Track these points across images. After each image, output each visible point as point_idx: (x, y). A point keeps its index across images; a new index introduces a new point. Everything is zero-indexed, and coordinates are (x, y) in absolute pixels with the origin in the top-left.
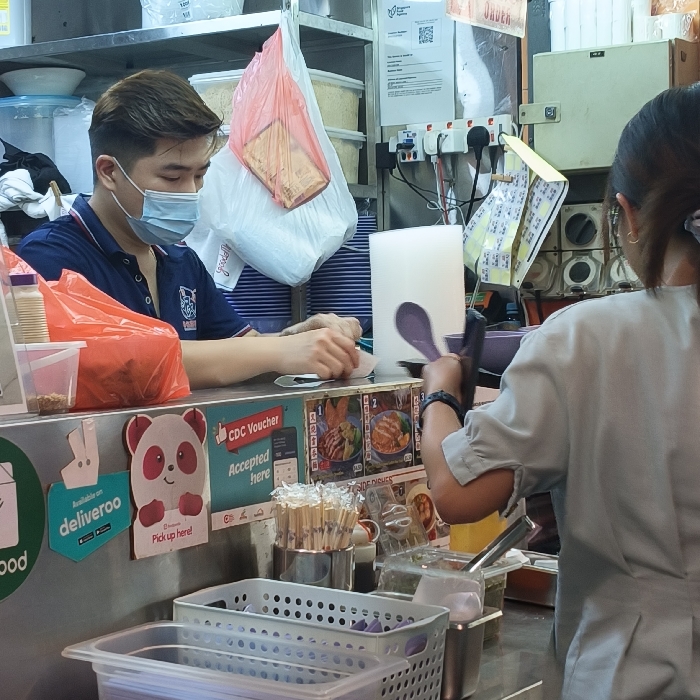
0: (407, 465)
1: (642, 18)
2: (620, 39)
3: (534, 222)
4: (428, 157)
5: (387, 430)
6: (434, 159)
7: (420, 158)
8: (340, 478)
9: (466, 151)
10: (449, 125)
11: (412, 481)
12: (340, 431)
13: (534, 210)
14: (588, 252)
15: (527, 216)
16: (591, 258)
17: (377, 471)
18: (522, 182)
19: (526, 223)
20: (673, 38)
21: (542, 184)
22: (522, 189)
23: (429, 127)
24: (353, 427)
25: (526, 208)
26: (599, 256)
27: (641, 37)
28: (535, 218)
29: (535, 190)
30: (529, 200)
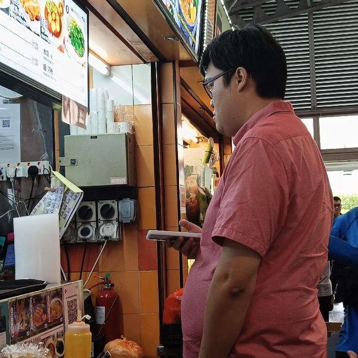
0: (46, 330)
1: (111, 123)
2: (101, 132)
3: (67, 210)
4: (8, 179)
5: (38, 313)
6: (11, 180)
7: (5, 179)
8: (22, 340)
9: (27, 176)
10: (19, 164)
11: (47, 338)
12: (22, 316)
13: (67, 204)
14: (89, 223)
15: (63, 207)
16: (90, 225)
17: (35, 334)
18: (60, 192)
19: (62, 210)
20: (126, 132)
21: (70, 193)
22: (60, 195)
23: (9, 165)
24: (26, 314)
25: (62, 203)
26: (94, 224)
27: (111, 131)
28: (67, 208)
29: (67, 195)
30: (64, 199)
